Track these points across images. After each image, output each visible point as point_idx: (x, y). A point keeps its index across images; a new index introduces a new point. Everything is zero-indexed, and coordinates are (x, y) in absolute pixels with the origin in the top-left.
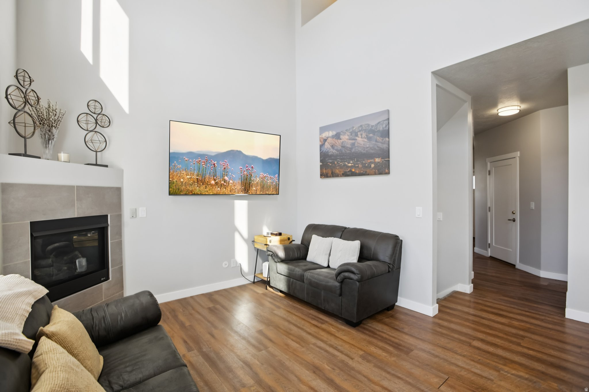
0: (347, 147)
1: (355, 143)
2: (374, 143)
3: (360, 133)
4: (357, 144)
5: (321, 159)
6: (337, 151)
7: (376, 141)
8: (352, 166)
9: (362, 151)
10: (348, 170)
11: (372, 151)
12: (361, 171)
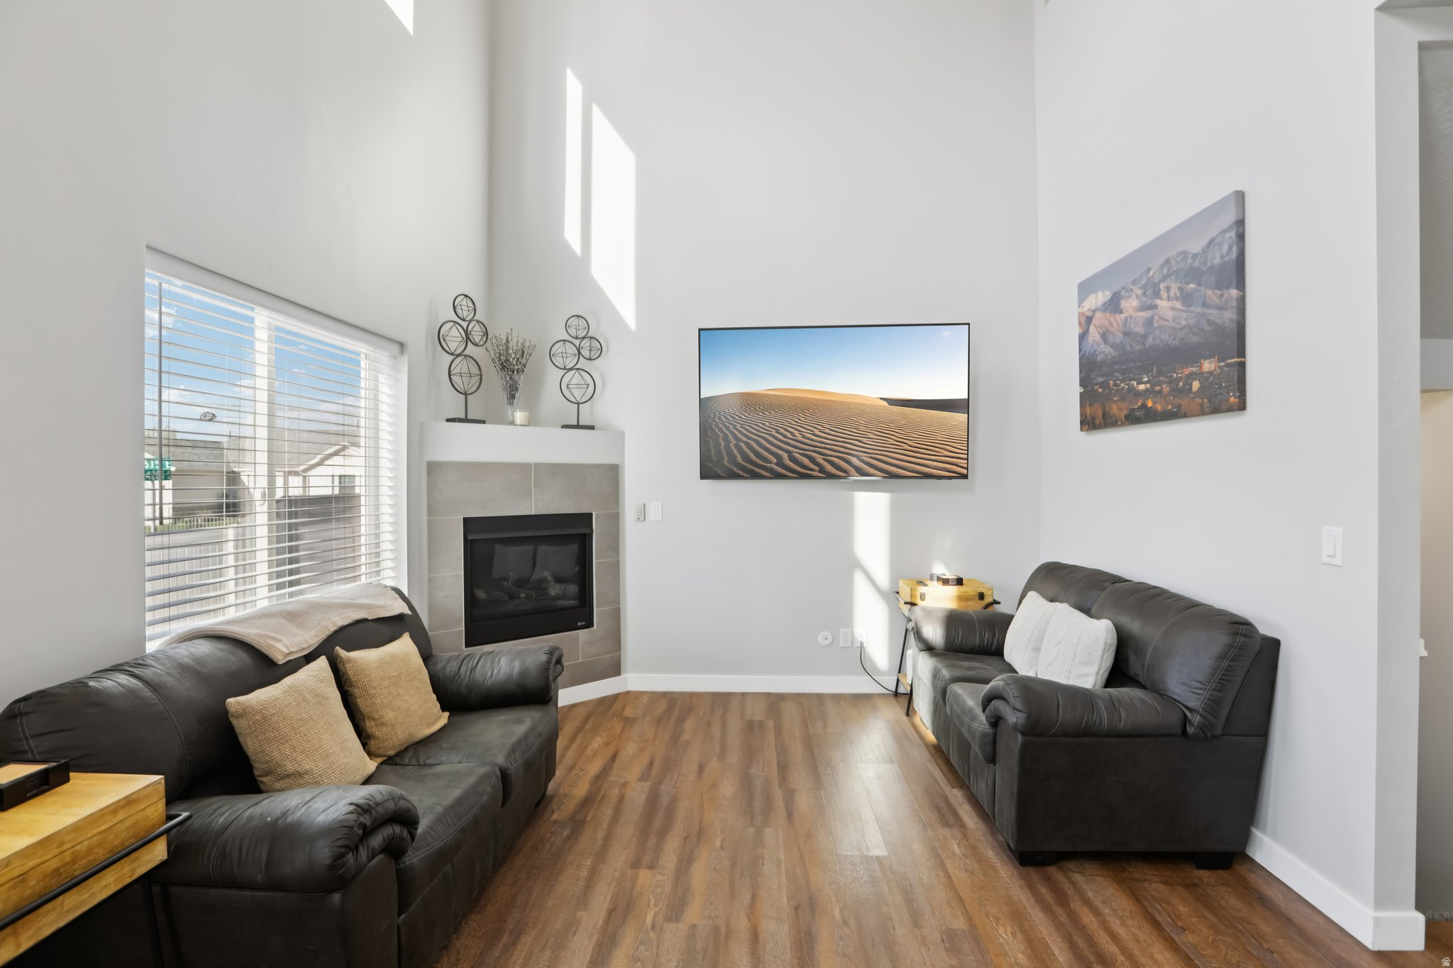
0: (1136, 333)
1: (1153, 316)
2: (1199, 310)
3: (1165, 285)
4: (1158, 321)
5: (1082, 375)
6: (1114, 349)
7: (1205, 305)
8: (1147, 390)
9: (1171, 342)
10: (1137, 403)
11: (1195, 339)
12: (1168, 404)
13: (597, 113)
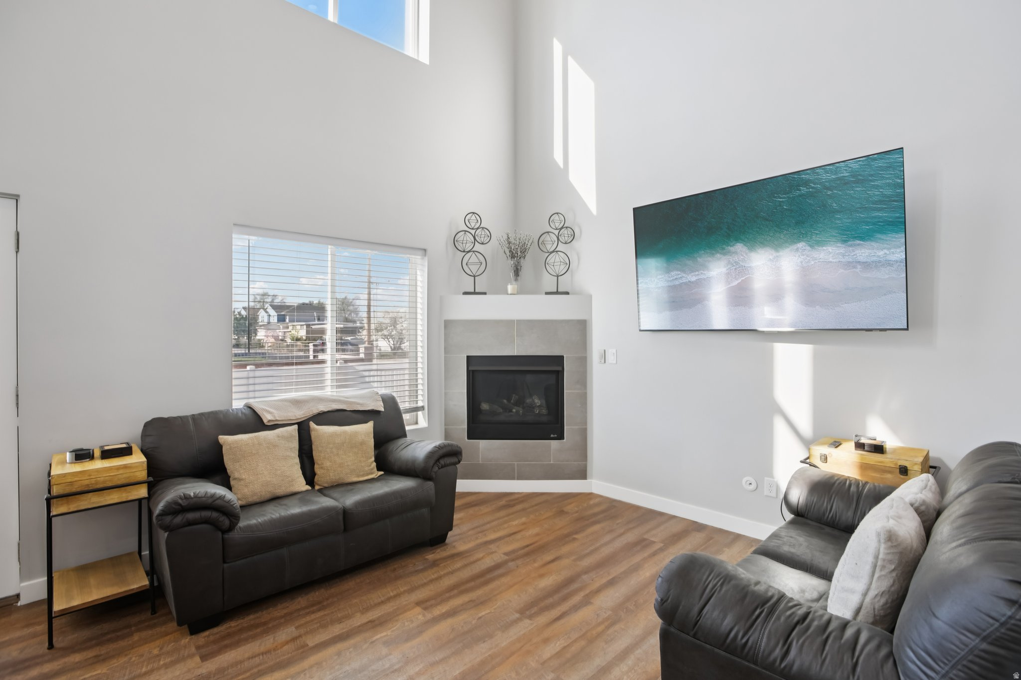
13: (572, 63)
